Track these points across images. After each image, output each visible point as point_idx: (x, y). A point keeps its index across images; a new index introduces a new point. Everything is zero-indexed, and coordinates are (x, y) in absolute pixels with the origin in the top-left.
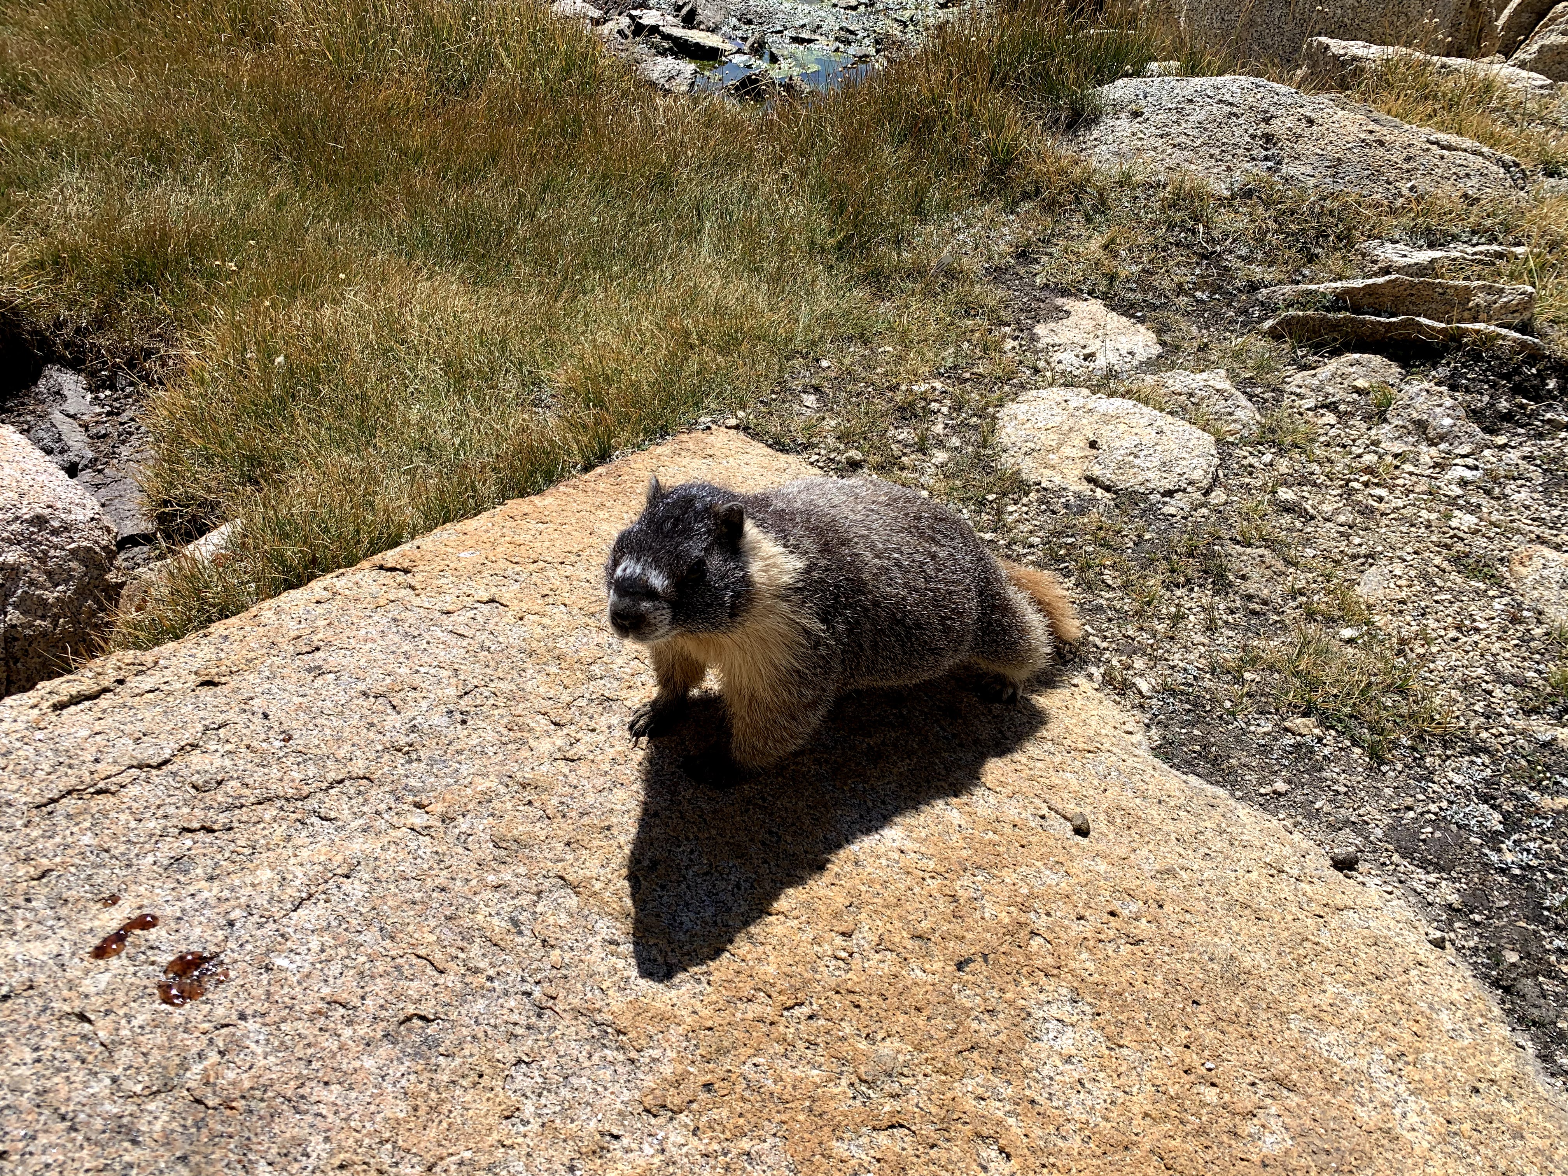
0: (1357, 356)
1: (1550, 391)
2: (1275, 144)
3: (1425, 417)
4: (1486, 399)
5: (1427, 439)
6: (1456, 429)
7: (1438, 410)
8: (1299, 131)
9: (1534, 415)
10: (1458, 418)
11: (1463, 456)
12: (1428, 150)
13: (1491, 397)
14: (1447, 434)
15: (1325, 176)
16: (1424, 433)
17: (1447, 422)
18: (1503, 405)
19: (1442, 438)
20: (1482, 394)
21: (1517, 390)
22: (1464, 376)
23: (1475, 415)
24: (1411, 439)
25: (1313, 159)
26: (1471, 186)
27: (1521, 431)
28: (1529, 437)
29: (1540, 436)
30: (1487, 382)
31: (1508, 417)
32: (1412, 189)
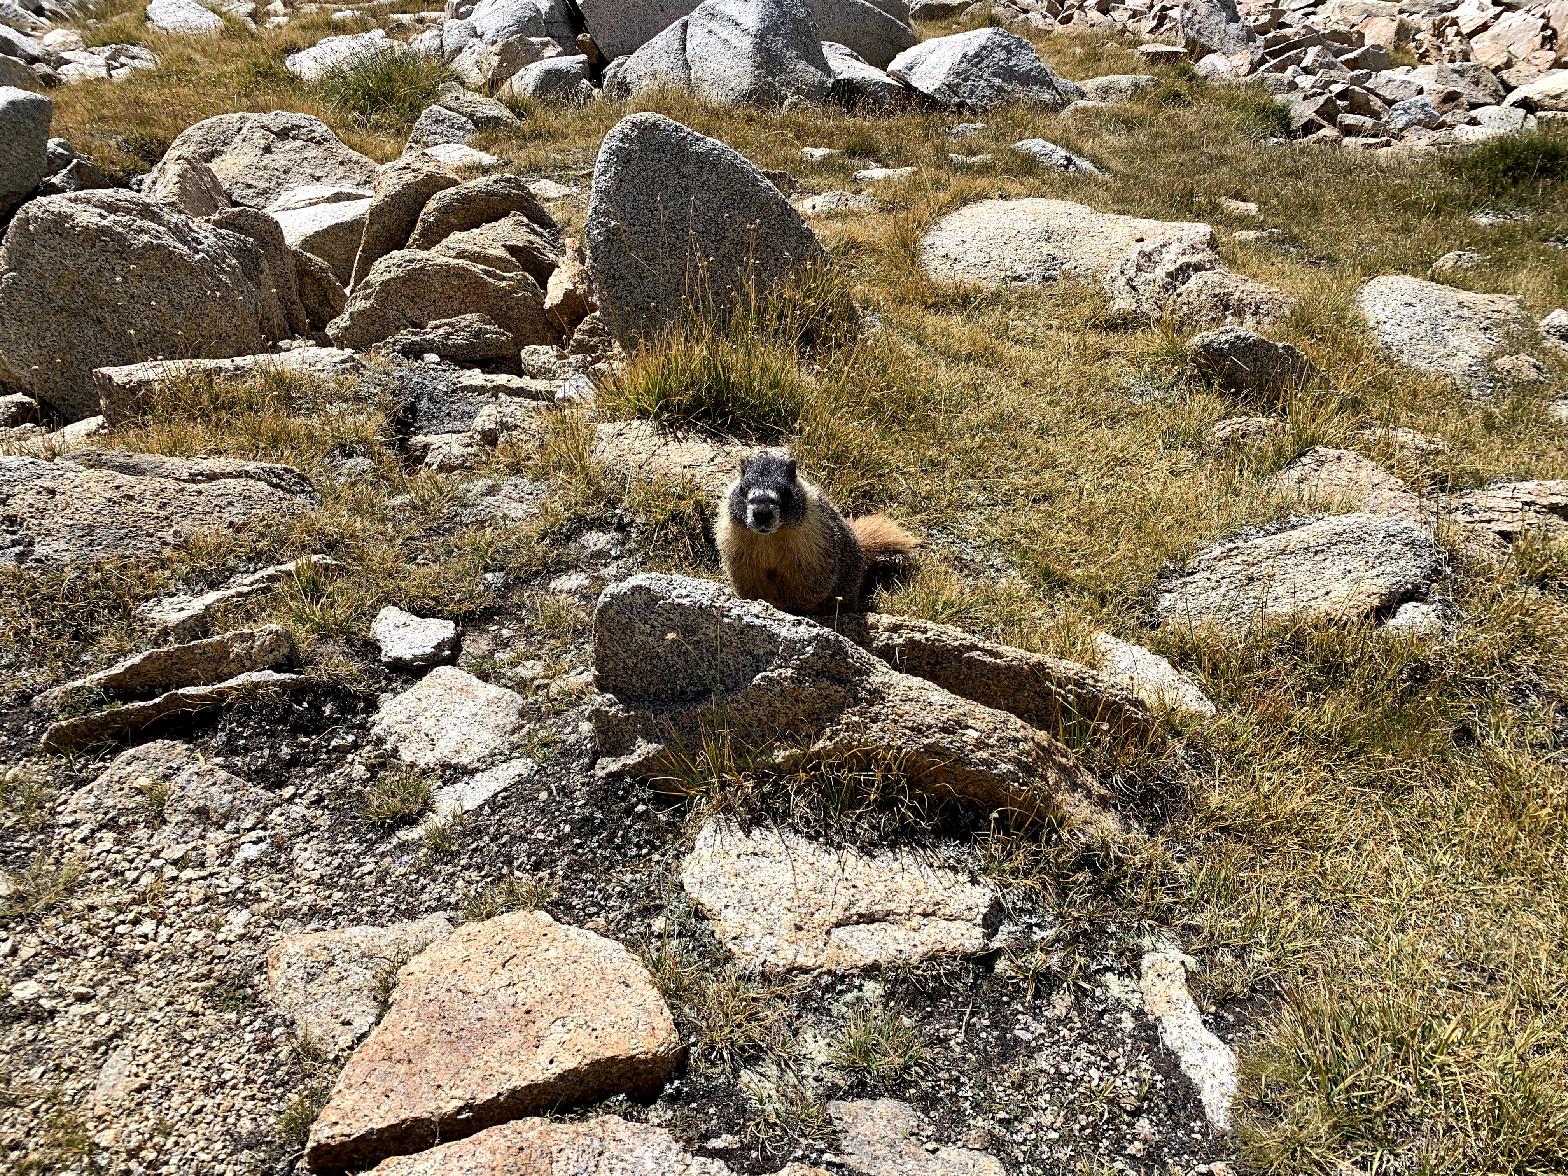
0: (132, 751)
1: (329, 717)
2: (21, 525)
3: (202, 802)
4: (266, 752)
5: (214, 823)
6: (237, 802)
7: (213, 789)
8: (41, 505)
9: (316, 750)
10: (236, 790)
11: (250, 830)
12: (182, 490)
13: (271, 748)
14: (229, 811)
15: (81, 547)
16: (208, 818)
17: (227, 798)
18: (285, 751)
19: (227, 817)
20: (262, 749)
21: (295, 731)
22: (240, 736)
23: (258, 775)
24: (197, 831)
25: (64, 531)
26: (236, 514)
27: (311, 770)
28: (318, 774)
29: (329, 768)
30: (265, 734)
31: (294, 761)
32: (176, 533)
